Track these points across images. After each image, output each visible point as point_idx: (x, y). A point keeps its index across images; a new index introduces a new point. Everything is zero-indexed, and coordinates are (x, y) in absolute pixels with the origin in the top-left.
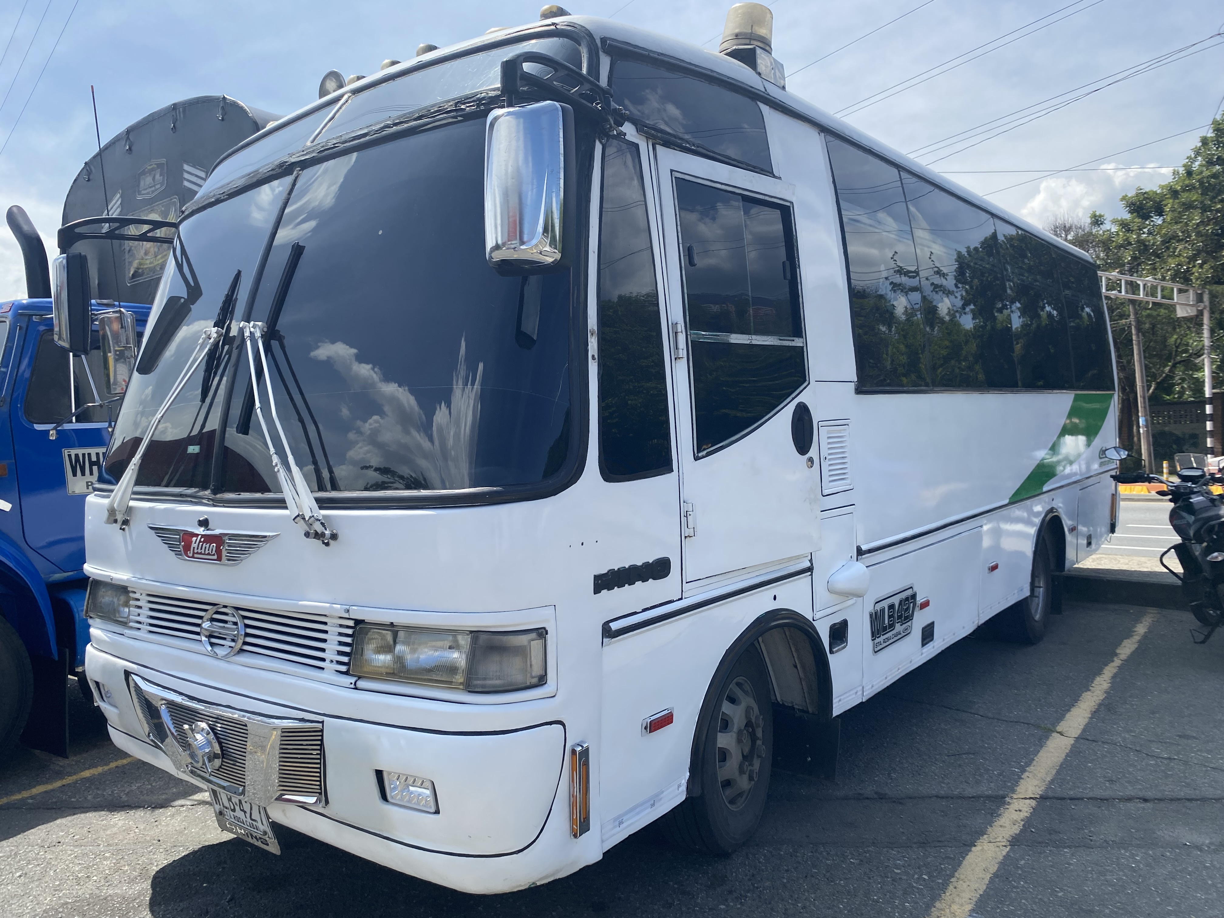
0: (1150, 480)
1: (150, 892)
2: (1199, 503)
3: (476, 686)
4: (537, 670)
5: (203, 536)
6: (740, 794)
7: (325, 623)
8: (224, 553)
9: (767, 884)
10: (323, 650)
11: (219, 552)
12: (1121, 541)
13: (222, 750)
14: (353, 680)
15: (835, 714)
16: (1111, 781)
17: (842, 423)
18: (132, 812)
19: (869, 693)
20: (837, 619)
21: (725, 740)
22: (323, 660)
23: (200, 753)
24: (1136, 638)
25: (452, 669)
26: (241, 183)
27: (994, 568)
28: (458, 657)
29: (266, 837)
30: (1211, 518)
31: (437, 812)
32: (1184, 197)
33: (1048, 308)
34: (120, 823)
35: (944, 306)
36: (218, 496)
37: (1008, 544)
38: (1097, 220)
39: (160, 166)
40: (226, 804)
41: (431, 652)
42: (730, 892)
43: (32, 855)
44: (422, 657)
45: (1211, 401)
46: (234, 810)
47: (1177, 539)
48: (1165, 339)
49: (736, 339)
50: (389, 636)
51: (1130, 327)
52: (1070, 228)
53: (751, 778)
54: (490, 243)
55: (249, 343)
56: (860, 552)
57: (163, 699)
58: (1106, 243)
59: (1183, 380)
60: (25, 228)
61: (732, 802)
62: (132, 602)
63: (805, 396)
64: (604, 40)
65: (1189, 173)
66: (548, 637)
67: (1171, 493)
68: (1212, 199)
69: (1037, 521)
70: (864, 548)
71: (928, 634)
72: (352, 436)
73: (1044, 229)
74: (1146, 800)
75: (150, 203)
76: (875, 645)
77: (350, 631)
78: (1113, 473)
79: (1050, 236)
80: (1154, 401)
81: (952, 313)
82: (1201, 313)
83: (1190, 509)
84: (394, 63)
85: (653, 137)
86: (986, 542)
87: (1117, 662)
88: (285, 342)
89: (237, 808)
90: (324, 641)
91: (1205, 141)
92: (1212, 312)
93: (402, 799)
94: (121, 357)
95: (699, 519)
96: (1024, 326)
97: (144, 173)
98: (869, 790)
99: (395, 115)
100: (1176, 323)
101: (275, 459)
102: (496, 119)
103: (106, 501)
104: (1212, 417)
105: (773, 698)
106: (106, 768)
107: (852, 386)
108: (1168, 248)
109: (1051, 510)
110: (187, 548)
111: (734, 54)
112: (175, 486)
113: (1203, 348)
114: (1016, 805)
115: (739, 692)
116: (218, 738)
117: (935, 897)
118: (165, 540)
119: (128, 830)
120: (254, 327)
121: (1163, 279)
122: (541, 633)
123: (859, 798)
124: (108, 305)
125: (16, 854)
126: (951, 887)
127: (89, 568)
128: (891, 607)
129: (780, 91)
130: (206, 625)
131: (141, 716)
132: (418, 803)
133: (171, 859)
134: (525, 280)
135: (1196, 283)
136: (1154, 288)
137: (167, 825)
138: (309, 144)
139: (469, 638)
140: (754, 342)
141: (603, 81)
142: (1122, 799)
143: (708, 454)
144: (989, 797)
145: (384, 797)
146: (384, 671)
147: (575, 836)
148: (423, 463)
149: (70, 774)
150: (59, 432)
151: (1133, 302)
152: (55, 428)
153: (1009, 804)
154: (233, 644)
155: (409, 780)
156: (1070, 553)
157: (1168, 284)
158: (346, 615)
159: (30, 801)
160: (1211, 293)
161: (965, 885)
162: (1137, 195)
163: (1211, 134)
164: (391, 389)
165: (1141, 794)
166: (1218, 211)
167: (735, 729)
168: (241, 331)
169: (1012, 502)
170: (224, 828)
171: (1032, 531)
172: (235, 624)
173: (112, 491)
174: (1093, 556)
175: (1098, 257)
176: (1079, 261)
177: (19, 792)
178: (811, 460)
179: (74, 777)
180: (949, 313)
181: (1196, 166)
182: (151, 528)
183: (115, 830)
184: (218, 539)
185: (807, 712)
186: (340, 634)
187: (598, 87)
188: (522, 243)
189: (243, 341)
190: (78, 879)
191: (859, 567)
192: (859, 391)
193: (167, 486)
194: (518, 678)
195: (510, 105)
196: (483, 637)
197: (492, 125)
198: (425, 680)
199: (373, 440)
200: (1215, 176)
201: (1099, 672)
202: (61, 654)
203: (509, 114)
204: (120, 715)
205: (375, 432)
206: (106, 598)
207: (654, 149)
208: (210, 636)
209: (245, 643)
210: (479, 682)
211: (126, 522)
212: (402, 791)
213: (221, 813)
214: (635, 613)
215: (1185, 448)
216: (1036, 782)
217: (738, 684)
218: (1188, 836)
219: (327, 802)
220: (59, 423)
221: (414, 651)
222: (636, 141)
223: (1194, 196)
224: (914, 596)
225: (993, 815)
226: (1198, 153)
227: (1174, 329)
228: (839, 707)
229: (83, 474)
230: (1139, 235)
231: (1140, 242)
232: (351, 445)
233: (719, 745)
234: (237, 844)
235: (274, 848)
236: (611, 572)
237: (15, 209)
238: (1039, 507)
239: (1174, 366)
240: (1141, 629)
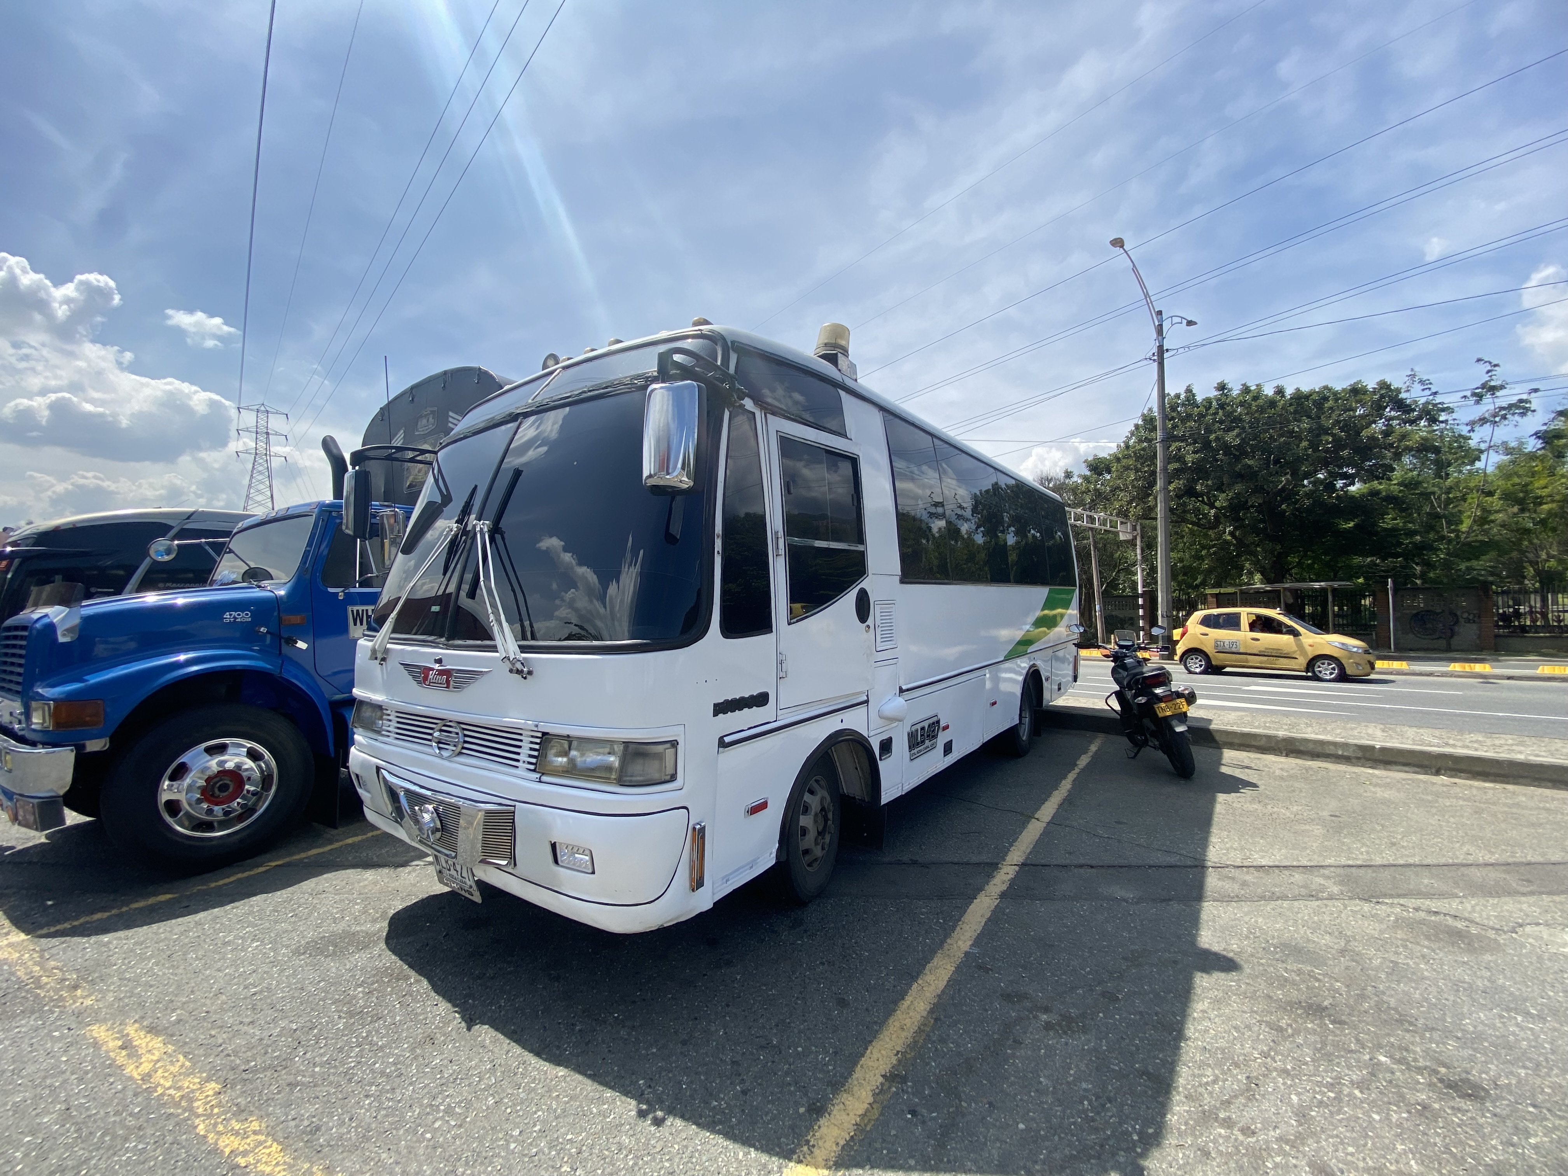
0: (1099, 647)
1: (387, 929)
2: (1130, 663)
3: (625, 781)
4: (670, 771)
5: (437, 670)
6: (816, 860)
7: (521, 734)
8: (452, 683)
9: (832, 925)
10: (518, 754)
11: (448, 682)
12: (1082, 688)
13: (442, 826)
14: (538, 775)
15: (882, 803)
16: (1070, 853)
17: (891, 602)
18: (380, 870)
19: (907, 788)
20: (885, 736)
21: (805, 821)
22: (518, 761)
23: (426, 828)
24: (1090, 754)
25: (609, 768)
26: (482, 425)
27: (994, 704)
28: (613, 760)
29: (471, 890)
30: (1137, 674)
31: (593, 873)
32: (1124, 462)
33: (1032, 532)
34: (371, 878)
35: (964, 528)
36: (451, 642)
37: (1004, 687)
38: (1068, 475)
39: (432, 412)
40: (444, 865)
41: (595, 757)
42: (805, 931)
43: (302, 900)
44: (589, 760)
45: (1142, 596)
46: (449, 870)
47: (1117, 688)
48: (1112, 555)
49: (819, 544)
50: (566, 744)
51: (1090, 545)
52: (1051, 479)
53: (823, 849)
54: (646, 473)
55: (479, 535)
56: (901, 691)
57: (402, 787)
58: (1074, 490)
59: (1125, 582)
60: (335, 451)
61: (809, 865)
62: (385, 717)
63: (865, 584)
64: (733, 342)
65: (1127, 447)
66: (679, 747)
67: (1113, 656)
68: (1142, 464)
69: (1025, 672)
70: (904, 688)
71: (948, 748)
72: (558, 602)
73: (1034, 480)
74: (1092, 867)
75: (424, 438)
76: (911, 755)
77: (538, 741)
78: (1076, 642)
79: (1037, 485)
80: (1105, 594)
81: (969, 533)
82: (1135, 538)
83: (1124, 667)
84: (593, 350)
85: (765, 409)
86: (988, 685)
87: (1077, 770)
88: (505, 536)
89: (452, 868)
90: (520, 747)
91: (1137, 427)
92: (1142, 537)
93: (568, 863)
94: (393, 542)
95: (788, 665)
96: (1017, 543)
97: (421, 417)
98: (905, 858)
99: (590, 384)
100: (1120, 544)
101: (492, 617)
102: (653, 391)
103: (370, 644)
104: (1142, 607)
105: (841, 791)
106: (364, 837)
107: (898, 578)
108: (1114, 495)
109: (1034, 665)
110: (426, 678)
111: (823, 357)
112: (421, 634)
113: (1136, 561)
114: (1005, 869)
115: (816, 786)
116: (439, 817)
117: (947, 936)
118: (410, 672)
119: (375, 883)
120: (483, 524)
121: (1111, 515)
122: (674, 744)
123: (899, 863)
124: (387, 506)
125: (291, 900)
126: (958, 928)
127: (355, 691)
128: (923, 729)
129: (854, 382)
130: (436, 734)
131: (386, 799)
132: (580, 866)
133: (405, 905)
134: (673, 499)
135: (1133, 518)
136: (1105, 521)
137: (405, 879)
138: (530, 401)
139: (622, 747)
140: (831, 547)
141: (732, 370)
142: (1076, 866)
143: (797, 621)
144: (987, 864)
145: (556, 861)
146: (561, 769)
147: (693, 890)
148: (599, 624)
149: (337, 841)
150: (345, 594)
151: (1092, 529)
152: (343, 591)
153: (1001, 869)
154: (454, 748)
155: (575, 849)
156: (1046, 695)
157: (1115, 518)
158: (536, 729)
159: (306, 860)
160: (1141, 524)
161: (968, 927)
162: (1094, 459)
163: (1140, 422)
164: (584, 571)
165: (1089, 862)
166: (1145, 472)
167: (813, 813)
168: (474, 526)
169: (1007, 659)
170: (441, 881)
171: (1021, 678)
172: (457, 734)
173: (375, 637)
174: (1064, 697)
175: (1069, 499)
176: (1053, 501)
177: (299, 853)
178: (868, 627)
179: (341, 843)
180: (967, 533)
181: (1131, 442)
182: (402, 664)
183: (366, 883)
184: (447, 673)
185: (864, 801)
186: (532, 743)
187: (729, 374)
188: (668, 474)
189: (475, 534)
190: (335, 919)
191: (900, 701)
192: (902, 582)
193: (415, 634)
194: (656, 776)
195: (663, 382)
196: (631, 746)
197: (650, 395)
198: (589, 776)
199: (571, 605)
200: (1144, 449)
201: (1064, 777)
202: (337, 752)
203: (662, 388)
204: (372, 798)
205: (573, 600)
206: (367, 713)
207: (766, 416)
208: (439, 743)
209: (463, 748)
210: (628, 778)
211: (384, 659)
212: (569, 857)
213: (440, 872)
214: (743, 731)
215: (1126, 626)
216: (1019, 853)
217: (817, 781)
218: (1119, 892)
219: (515, 865)
220: (346, 587)
221: (582, 755)
222: (753, 410)
223: (1131, 462)
224: (938, 722)
225: (990, 876)
226: (1132, 434)
227: (1118, 547)
228: (885, 799)
229: (361, 624)
230: (1095, 486)
231: (1096, 490)
232: (558, 608)
233: (801, 824)
234: (453, 894)
235: (477, 898)
236: (727, 701)
237: (328, 439)
238: (1024, 664)
239: (1119, 571)
240: (1093, 748)
